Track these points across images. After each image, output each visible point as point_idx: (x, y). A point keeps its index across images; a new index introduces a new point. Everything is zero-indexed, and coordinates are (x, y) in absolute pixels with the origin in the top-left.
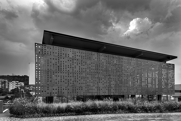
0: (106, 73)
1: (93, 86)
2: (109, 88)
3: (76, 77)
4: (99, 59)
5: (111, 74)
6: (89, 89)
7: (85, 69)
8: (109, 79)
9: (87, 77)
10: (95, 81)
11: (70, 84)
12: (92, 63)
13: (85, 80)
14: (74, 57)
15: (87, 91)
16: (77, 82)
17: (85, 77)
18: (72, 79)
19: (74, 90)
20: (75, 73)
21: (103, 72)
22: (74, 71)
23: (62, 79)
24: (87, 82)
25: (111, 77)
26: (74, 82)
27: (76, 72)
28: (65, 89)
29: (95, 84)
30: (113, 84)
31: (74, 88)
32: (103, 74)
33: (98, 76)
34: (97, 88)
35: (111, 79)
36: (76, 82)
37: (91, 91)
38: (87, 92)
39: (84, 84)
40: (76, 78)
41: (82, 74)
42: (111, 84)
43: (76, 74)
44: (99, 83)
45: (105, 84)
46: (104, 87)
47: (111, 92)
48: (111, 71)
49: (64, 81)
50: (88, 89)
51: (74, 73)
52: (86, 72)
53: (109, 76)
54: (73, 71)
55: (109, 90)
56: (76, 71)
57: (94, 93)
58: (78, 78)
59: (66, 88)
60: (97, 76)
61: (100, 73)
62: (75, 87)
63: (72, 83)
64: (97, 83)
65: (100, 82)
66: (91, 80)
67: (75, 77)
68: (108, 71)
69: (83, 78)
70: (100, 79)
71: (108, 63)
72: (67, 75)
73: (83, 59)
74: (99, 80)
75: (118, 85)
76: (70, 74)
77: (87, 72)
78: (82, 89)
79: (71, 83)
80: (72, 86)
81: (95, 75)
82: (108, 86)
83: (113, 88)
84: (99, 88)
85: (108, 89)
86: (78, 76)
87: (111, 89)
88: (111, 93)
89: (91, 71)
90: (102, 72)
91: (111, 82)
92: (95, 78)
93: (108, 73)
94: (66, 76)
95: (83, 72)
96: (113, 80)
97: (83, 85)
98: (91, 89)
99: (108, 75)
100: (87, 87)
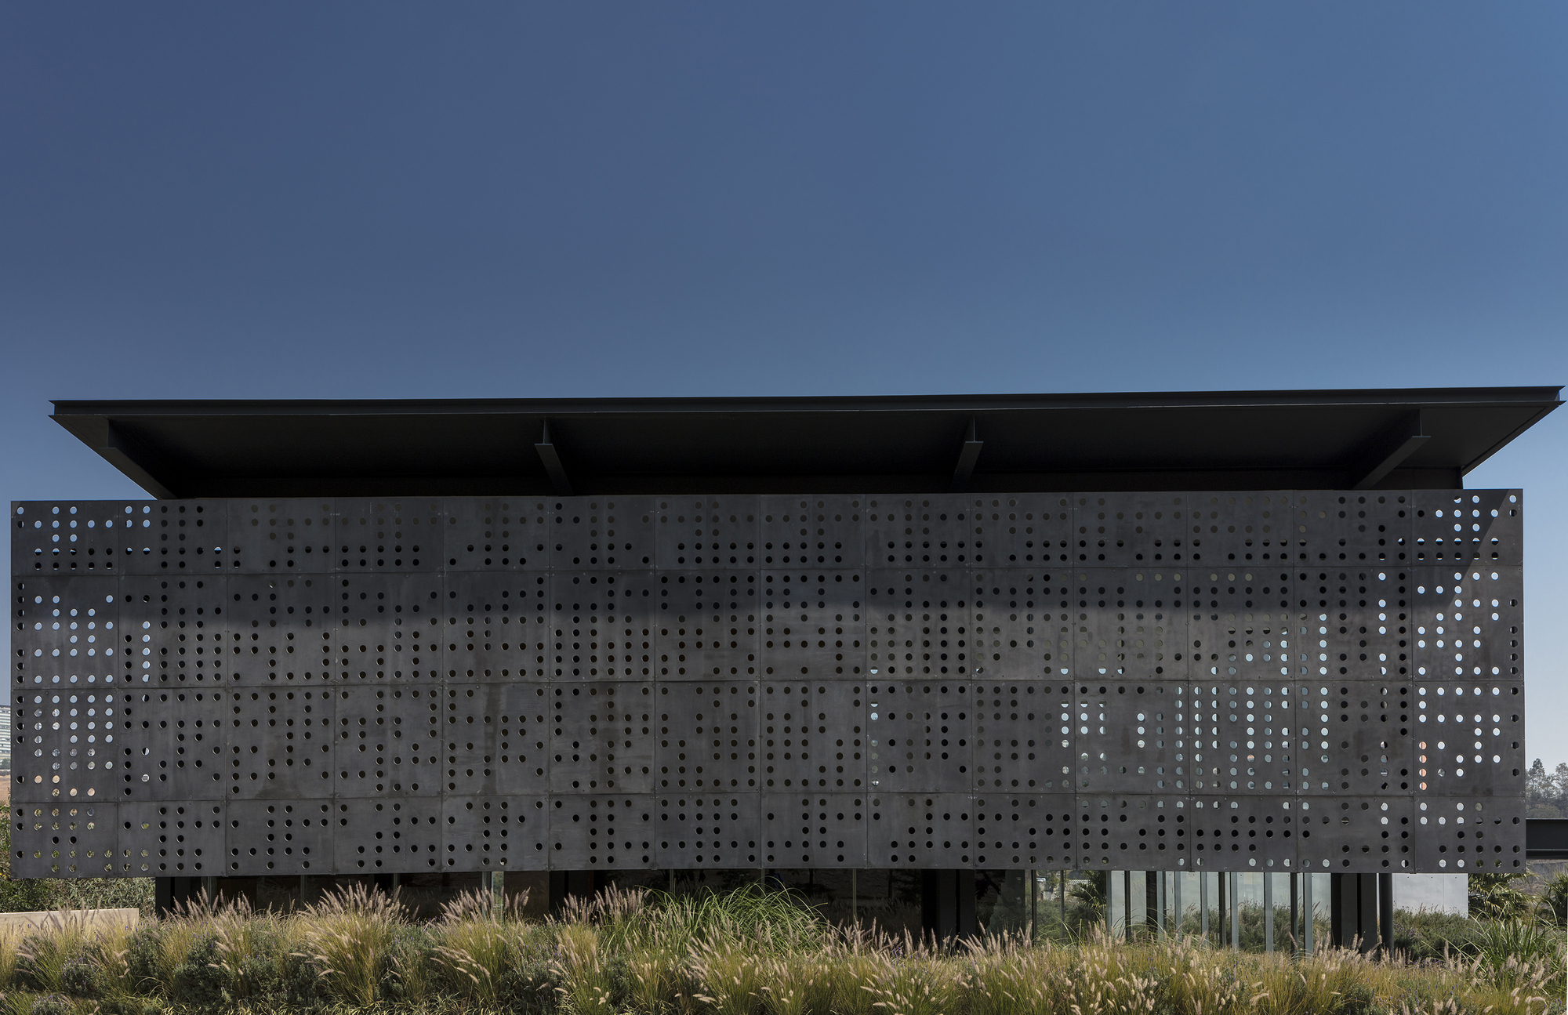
0: (567, 667)
1: (441, 793)
2: (603, 810)
3: (299, 722)
4: (497, 556)
5: (620, 675)
6: (406, 823)
7: (372, 654)
8: (601, 725)
9: (387, 715)
10: (461, 751)
11: (245, 782)
12: (434, 595)
13: (371, 742)
14: (282, 566)
15: (388, 836)
16: (308, 762)
17: (372, 715)
18: (267, 739)
19: (281, 828)
20: (291, 696)
21: (544, 666)
22: (282, 678)
23: (190, 743)
24: (388, 766)
25: (618, 699)
26: (282, 768)
27: (299, 687)
28: (207, 824)
29: (461, 778)
30: (637, 770)
31: (279, 817)
32: (544, 679)
33: (492, 703)
34: (478, 803)
35: (621, 725)
36: (299, 763)
37: (422, 835)
38: (388, 841)
39: (362, 774)
40: (299, 736)
41: (345, 695)
42: (620, 770)
43: (300, 696)
44: (497, 766)
45: (557, 770)
46: (551, 796)
47: (617, 839)
48: (619, 651)
49: (199, 763)
50: (397, 821)
51: (282, 696)
52: (381, 675)
53: (601, 699)
54: (273, 676)
55: (602, 825)
56: (299, 679)
57: (446, 854)
58: (317, 728)
59: (220, 817)
60: (480, 705)
61: (515, 676)
62: (284, 804)
63: (264, 769)
64: (479, 767)
65: (511, 753)
66: (423, 737)
67: (290, 722)
68: (585, 653)
69: (354, 728)
70: (514, 726)
71: (585, 577)
72: (223, 710)
73: (354, 567)
74: (500, 738)
75: (690, 777)
76: (246, 701)
77: (389, 676)
78: (344, 822)
79: (254, 776)
80: (264, 796)
81: (461, 692)
82: (585, 788)
83: (635, 801)
84: (496, 805)
85: (585, 818)
86: (316, 716)
87: (618, 810)
88: (619, 851)
89: (425, 668)
90: (528, 661)
91: (620, 751)
92: (461, 718)
93: (586, 665)
94: (217, 723)
95: (355, 678)
96: (637, 725)
97: (352, 788)
98: (424, 821)
99: (585, 691)
100: (389, 805)
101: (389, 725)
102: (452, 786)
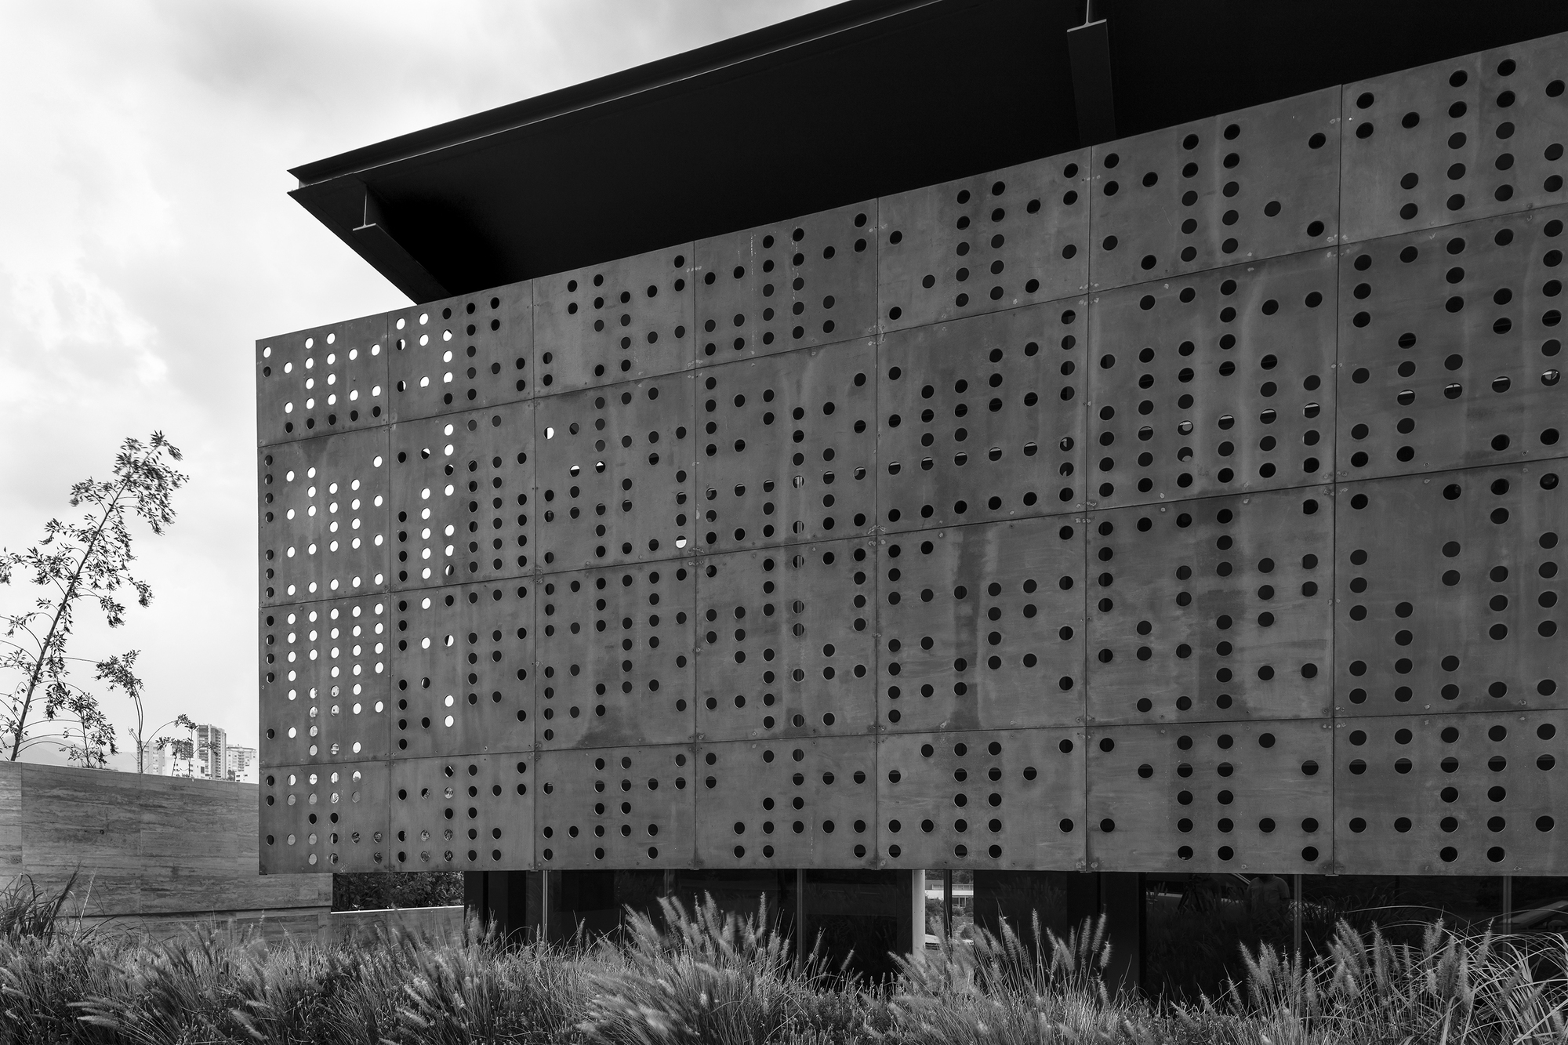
0: (1123, 478)
1: (875, 730)
2: (1206, 752)
3: (641, 620)
4: (978, 288)
5: (1247, 478)
6: (813, 781)
7: (754, 498)
8: (1202, 585)
9: (779, 599)
10: (910, 653)
11: (562, 722)
12: (860, 380)
13: (753, 646)
14: (614, 372)
15: (782, 803)
16: (654, 685)
17: (756, 600)
18: (593, 651)
19: (614, 796)
20: (627, 581)
21: (1076, 482)
22: (614, 554)
23: (483, 667)
24: (782, 686)
25: (1243, 531)
26: (616, 699)
27: (639, 565)
28: (509, 790)
29: (910, 702)
30: (1289, 671)
31: (613, 776)
32: (1076, 505)
33: (969, 561)
34: (943, 745)
35: (1249, 582)
36: (640, 687)
37: (842, 805)
38: (784, 815)
39: (740, 702)
40: (641, 645)
41: (712, 572)
42: (1245, 671)
43: (641, 578)
44: (979, 676)
45: (1104, 678)
46: (1090, 727)
47: (1241, 812)
48: (1246, 433)
49: (497, 697)
50: (798, 780)
51: (615, 581)
52: (769, 531)
53: (1204, 533)
54: (601, 551)
55: (1205, 785)
56: (641, 551)
57: (886, 838)
58: (667, 630)
59: (527, 778)
60: (946, 567)
61: (1014, 507)
62: (619, 754)
63: (589, 701)
64: (945, 679)
65: (1007, 650)
66: (841, 633)
67: (628, 623)
68: (1165, 447)
69: (726, 626)
70: (1012, 602)
71: (1169, 293)
72: (529, 613)
73: (725, 354)
74: (985, 626)
76: (562, 596)
77: (782, 533)
78: (711, 783)
79: (575, 712)
80: (590, 742)
81: (910, 546)
82: (1166, 711)
83: (1285, 735)
84: (978, 747)
85: (1166, 773)
86: (666, 610)
87: (1243, 753)
88: (1245, 838)
89: (843, 513)
90: (1042, 478)
91: (1247, 636)
92: (910, 593)
93: (1166, 470)
94: (522, 633)
95: (726, 541)
96: (1287, 580)
97: (725, 723)
98: (845, 778)
99: (1164, 521)
100: (783, 752)
101: (783, 614)
102: (895, 716)
